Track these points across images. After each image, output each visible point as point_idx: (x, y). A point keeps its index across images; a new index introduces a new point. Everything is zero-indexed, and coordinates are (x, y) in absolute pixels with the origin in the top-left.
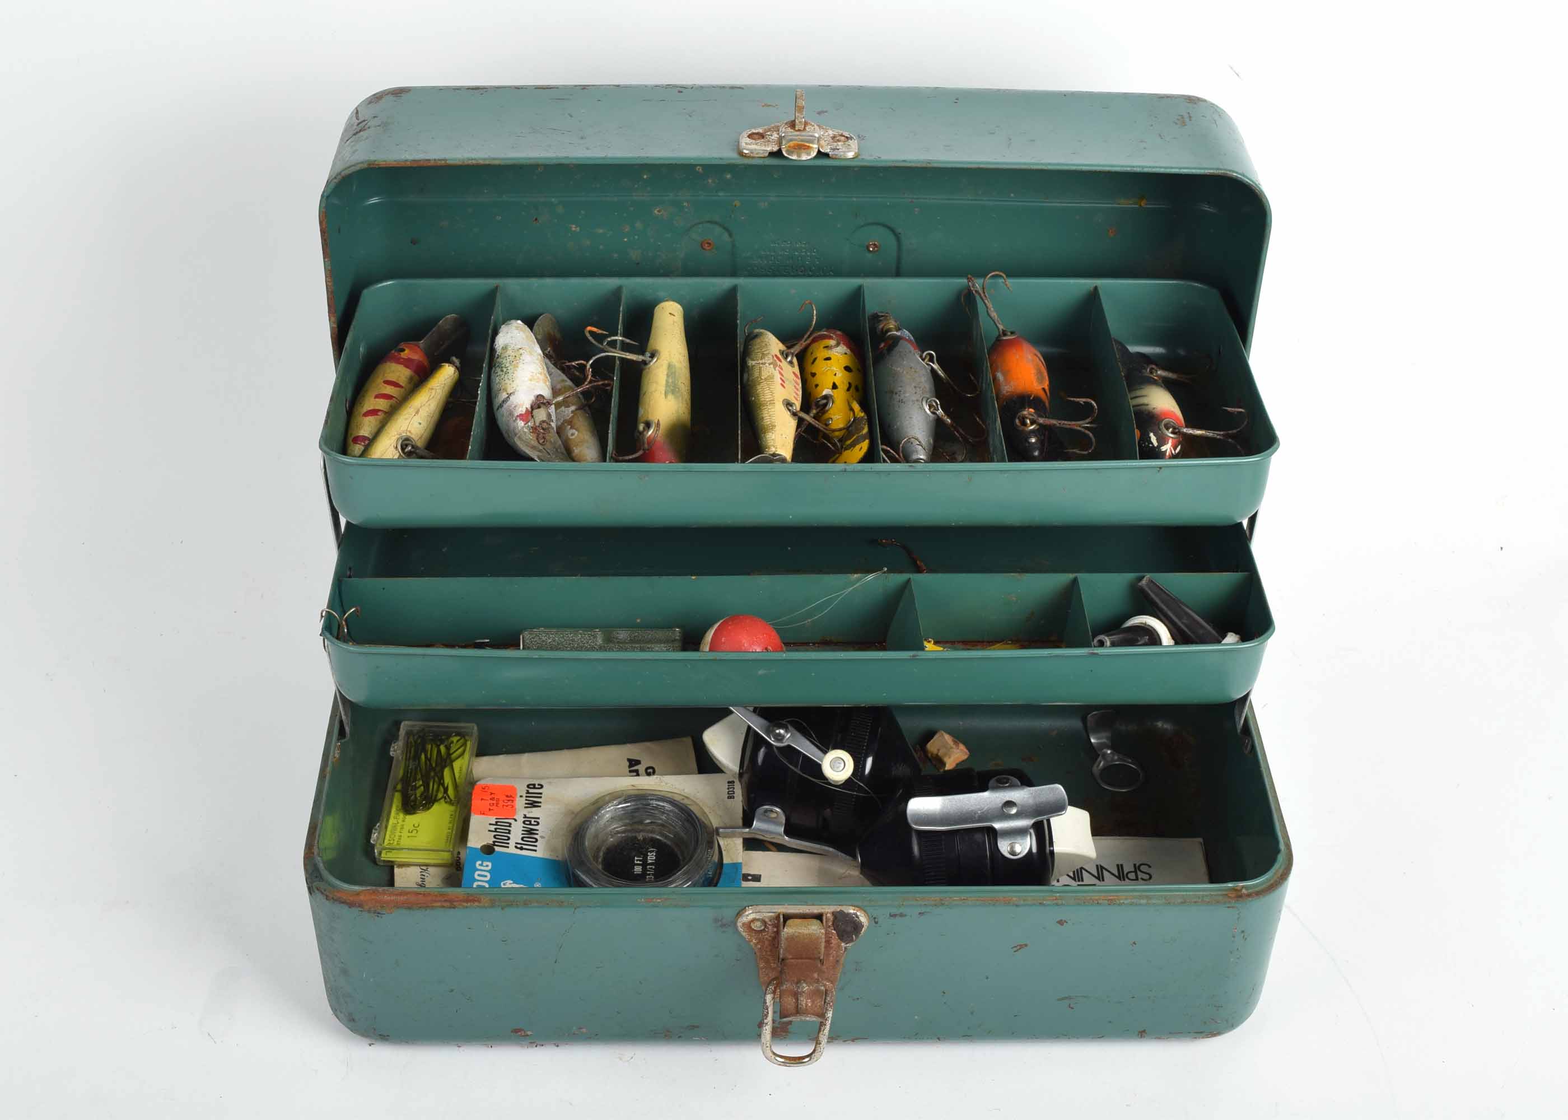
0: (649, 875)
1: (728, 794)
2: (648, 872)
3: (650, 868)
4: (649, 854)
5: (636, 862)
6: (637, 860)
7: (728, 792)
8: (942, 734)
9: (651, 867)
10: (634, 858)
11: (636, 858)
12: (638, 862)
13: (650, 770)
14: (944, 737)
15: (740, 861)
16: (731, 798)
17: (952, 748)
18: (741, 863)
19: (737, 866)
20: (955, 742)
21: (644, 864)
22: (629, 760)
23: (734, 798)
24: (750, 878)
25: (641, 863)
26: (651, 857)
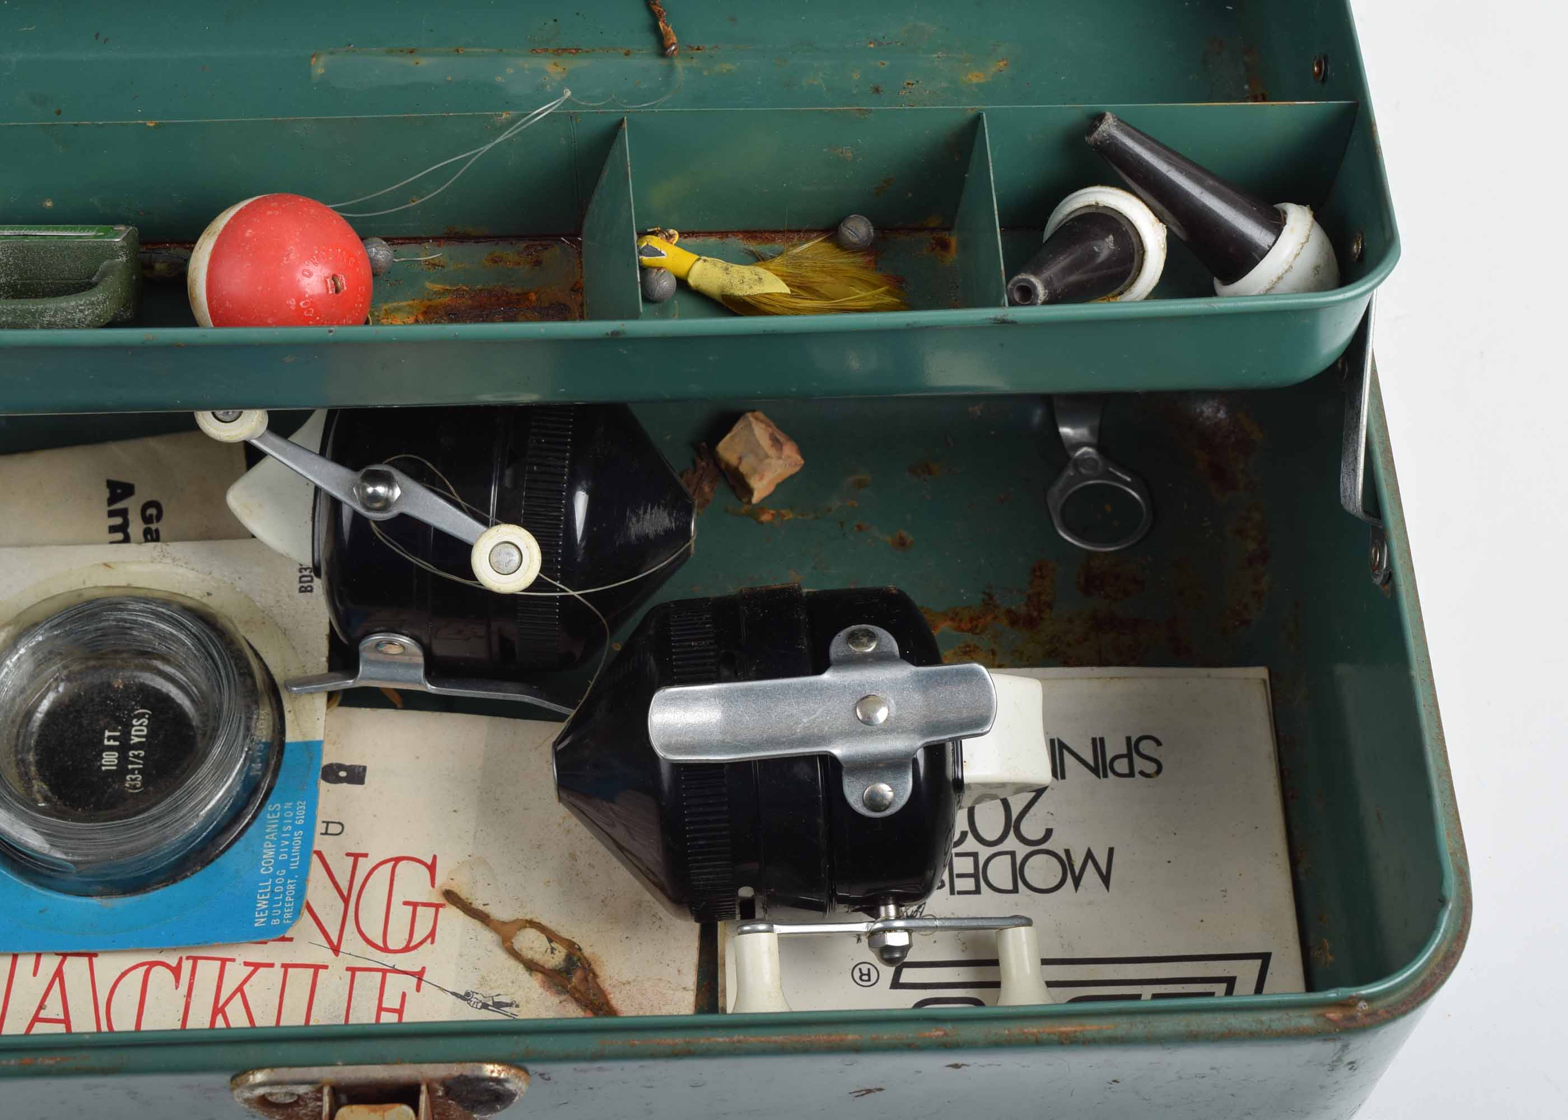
0: (132, 771)
1: (301, 582)
2: (130, 767)
3: (135, 756)
4: (134, 722)
5: (106, 743)
6: (109, 738)
7: (301, 577)
8: (750, 425)
9: (136, 753)
10: (104, 733)
11: (107, 733)
12: (112, 743)
13: (152, 511)
14: (752, 430)
15: (319, 737)
16: (306, 591)
17: (767, 456)
18: (320, 743)
19: (312, 748)
20: (776, 443)
21: (124, 747)
22: (112, 485)
23: (311, 591)
24: (343, 774)
25: (117, 743)
26: (139, 730)
